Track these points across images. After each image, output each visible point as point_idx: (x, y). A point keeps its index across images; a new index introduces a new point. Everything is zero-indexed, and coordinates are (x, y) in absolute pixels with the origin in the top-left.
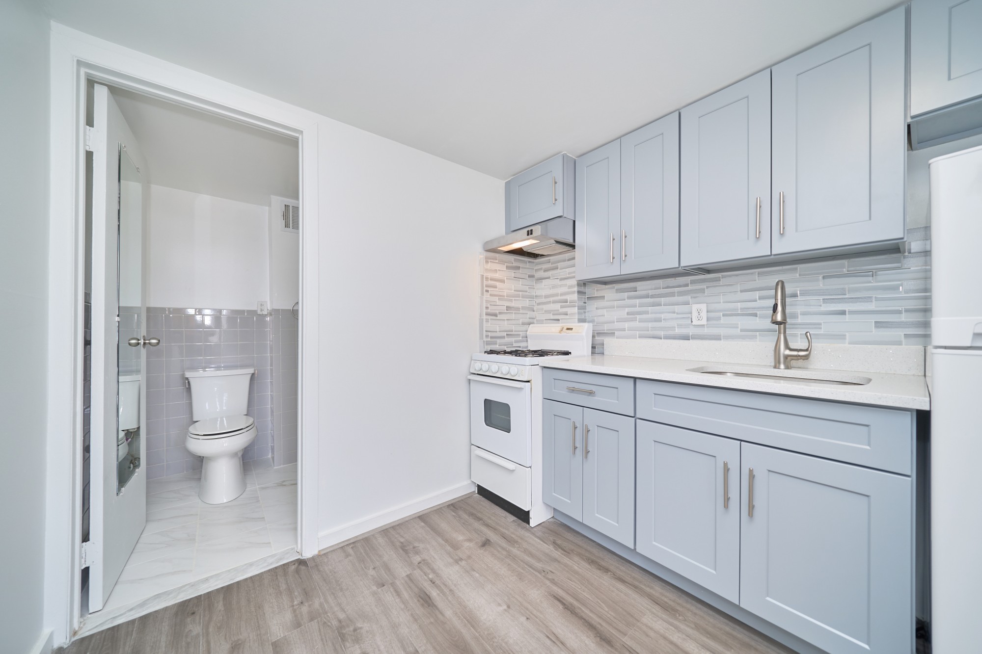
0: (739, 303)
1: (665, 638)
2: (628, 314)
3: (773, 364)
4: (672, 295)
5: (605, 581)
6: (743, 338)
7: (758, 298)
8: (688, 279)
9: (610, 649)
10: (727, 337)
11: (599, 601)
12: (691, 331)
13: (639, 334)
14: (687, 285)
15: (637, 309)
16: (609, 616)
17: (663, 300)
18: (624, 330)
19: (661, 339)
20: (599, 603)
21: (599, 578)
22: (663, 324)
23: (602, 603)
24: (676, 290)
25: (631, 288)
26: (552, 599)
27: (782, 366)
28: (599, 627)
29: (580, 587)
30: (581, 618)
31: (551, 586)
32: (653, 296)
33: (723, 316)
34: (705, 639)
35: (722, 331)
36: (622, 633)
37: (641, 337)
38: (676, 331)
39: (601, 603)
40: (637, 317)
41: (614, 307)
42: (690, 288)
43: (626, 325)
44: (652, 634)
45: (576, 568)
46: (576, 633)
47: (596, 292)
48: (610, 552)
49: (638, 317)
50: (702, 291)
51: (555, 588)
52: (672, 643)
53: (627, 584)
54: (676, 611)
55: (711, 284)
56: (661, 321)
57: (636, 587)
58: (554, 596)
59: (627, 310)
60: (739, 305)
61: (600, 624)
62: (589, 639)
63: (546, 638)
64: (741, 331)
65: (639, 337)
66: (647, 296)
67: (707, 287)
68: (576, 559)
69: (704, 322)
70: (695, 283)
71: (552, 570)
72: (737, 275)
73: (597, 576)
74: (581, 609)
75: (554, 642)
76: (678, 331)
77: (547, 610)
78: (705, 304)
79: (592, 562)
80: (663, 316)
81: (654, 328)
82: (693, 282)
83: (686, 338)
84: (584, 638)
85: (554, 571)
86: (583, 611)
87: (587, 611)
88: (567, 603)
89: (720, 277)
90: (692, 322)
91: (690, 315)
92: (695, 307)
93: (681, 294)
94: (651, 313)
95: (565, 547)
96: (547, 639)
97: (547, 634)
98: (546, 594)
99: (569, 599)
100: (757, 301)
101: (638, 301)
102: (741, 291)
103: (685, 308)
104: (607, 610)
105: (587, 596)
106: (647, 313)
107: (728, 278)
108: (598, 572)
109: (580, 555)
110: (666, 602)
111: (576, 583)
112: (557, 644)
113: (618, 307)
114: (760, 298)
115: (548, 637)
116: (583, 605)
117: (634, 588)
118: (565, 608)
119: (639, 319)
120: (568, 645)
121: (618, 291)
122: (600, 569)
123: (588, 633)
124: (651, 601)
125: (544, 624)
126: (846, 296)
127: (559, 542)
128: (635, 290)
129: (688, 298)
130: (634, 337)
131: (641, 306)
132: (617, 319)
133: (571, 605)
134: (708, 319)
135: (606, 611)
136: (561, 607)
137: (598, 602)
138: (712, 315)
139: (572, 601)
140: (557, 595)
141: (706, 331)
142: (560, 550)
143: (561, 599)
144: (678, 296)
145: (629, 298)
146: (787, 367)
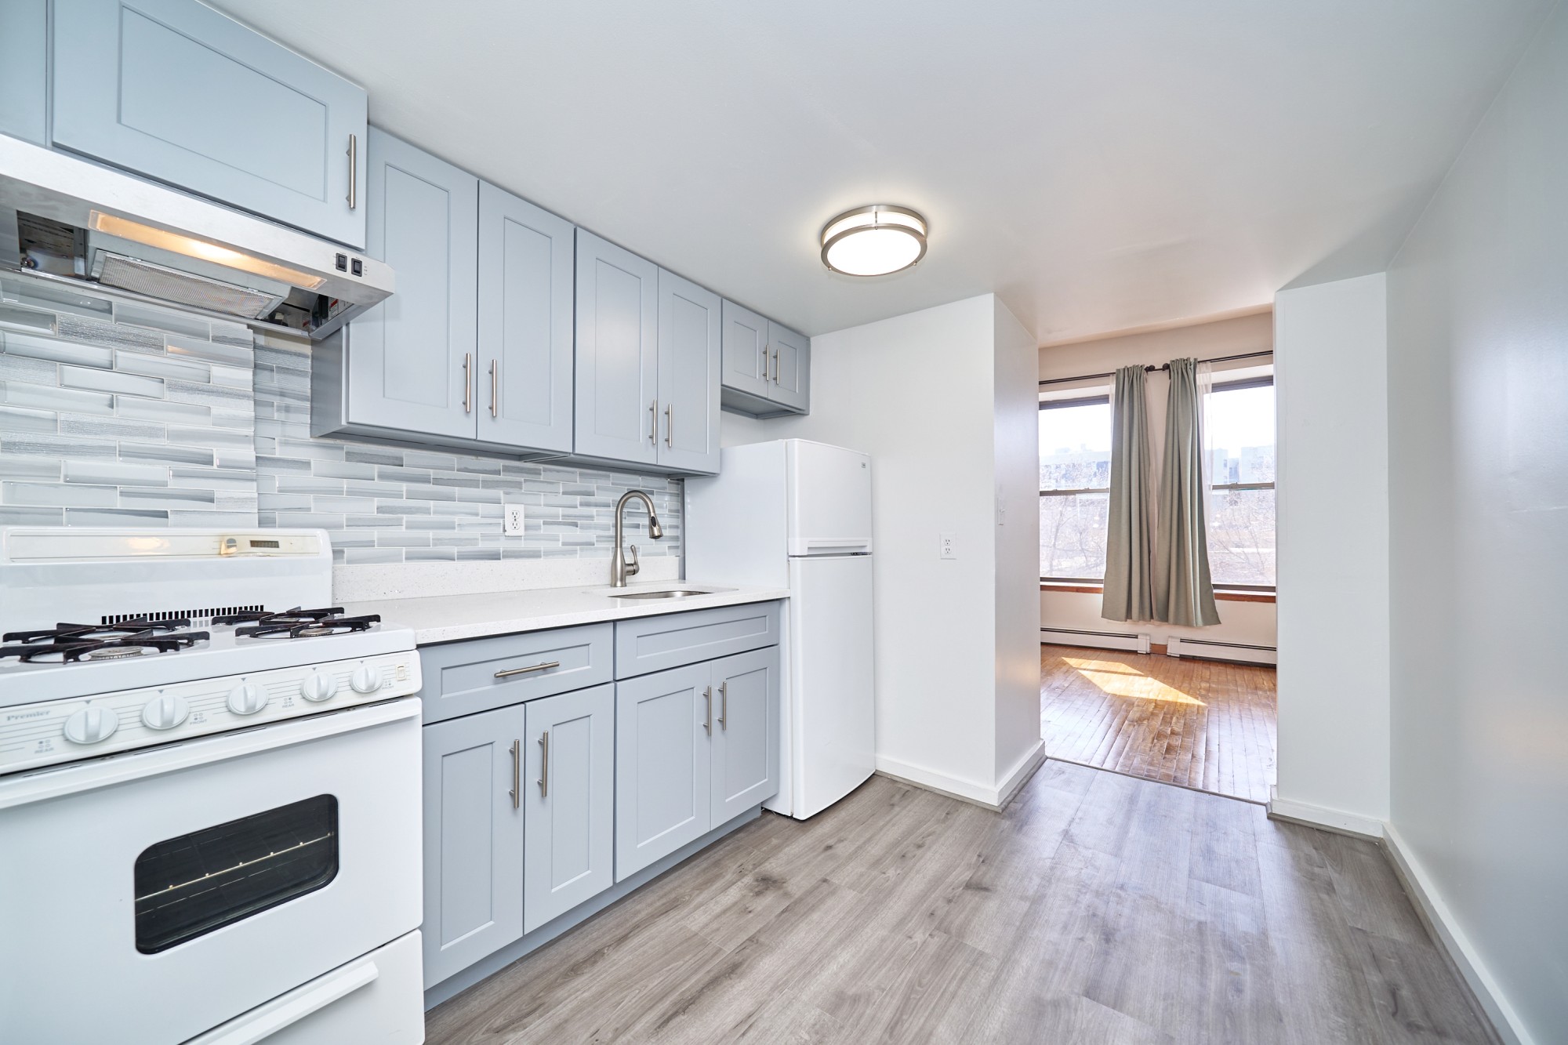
0: (560, 509)
1: (718, 916)
2: (380, 510)
3: (609, 582)
4: (473, 484)
5: (621, 961)
6: (563, 553)
7: (578, 504)
8: (500, 463)
9: (745, 966)
10: (549, 553)
11: (665, 969)
12: (501, 546)
13: (406, 552)
14: (498, 472)
15: (405, 502)
16: (692, 961)
17: (457, 491)
18: (371, 544)
19: (454, 560)
20: (670, 969)
21: (615, 965)
22: (456, 533)
23: (669, 965)
24: (481, 476)
25: (389, 457)
26: (665, 1030)
27: (619, 584)
28: (712, 974)
29: (637, 991)
30: (701, 992)
31: (632, 1033)
32: (437, 481)
33: (544, 524)
34: (714, 887)
35: (541, 546)
36: (716, 954)
37: (410, 558)
38: (480, 546)
39: (670, 967)
40: (402, 518)
41: (341, 492)
42: (502, 477)
43: (376, 533)
44: (715, 925)
45: (586, 995)
46: (729, 999)
47: (277, 447)
48: (550, 946)
49: (405, 517)
50: (518, 485)
51: (639, 1027)
52: (724, 912)
53: (631, 934)
54: (676, 899)
55: (529, 477)
56: (454, 528)
57: (637, 926)
58: (659, 1027)
59: (377, 502)
60: (560, 511)
61: (708, 972)
62: (736, 986)
63: (745, 1037)
64: (564, 544)
65: (407, 559)
66: (425, 480)
67: (525, 481)
68: (560, 993)
69: (521, 532)
70: (509, 471)
71: (588, 1034)
72: (558, 471)
73: (611, 967)
74: (684, 992)
75: (750, 1026)
76: (483, 546)
77: (691, 1037)
78: (523, 506)
79: (575, 970)
80: (457, 519)
81: (438, 541)
82: (506, 469)
83: (495, 556)
84: (735, 991)
85: (593, 1029)
86: (688, 989)
87: (687, 985)
88: (675, 1009)
89: (540, 470)
90: (505, 531)
91: (501, 521)
92: (509, 509)
93: (487, 484)
94: (435, 513)
95: (519, 1011)
96: (748, 1035)
97: (738, 1036)
98: (653, 1040)
99: (665, 1006)
100: (577, 507)
101: (404, 487)
102: (564, 493)
103: (492, 508)
104: (681, 962)
105: (655, 983)
106: (427, 511)
107: (548, 473)
108: (599, 966)
109: (551, 987)
110: (663, 904)
111: (626, 996)
112: (753, 1023)
113: (351, 493)
114: (582, 504)
115: (744, 1034)
116: (674, 988)
117: (639, 929)
118: (684, 1012)
119: (407, 522)
120: (751, 1009)
121: (350, 456)
122: (595, 962)
123: (725, 986)
124: (664, 916)
125: (722, 1039)
126: (640, 511)
127: (499, 1022)
128: (397, 462)
129: (500, 493)
130: (394, 559)
131: (411, 496)
132: (347, 520)
133: (675, 1004)
134: (527, 528)
135: (683, 964)
136: (681, 1017)
137: (668, 971)
138: (532, 521)
139: (668, 1002)
140: (655, 1023)
141: (522, 545)
142: (529, 1019)
143: (666, 1017)
144: (483, 487)
145: (383, 477)
146: (624, 585)
